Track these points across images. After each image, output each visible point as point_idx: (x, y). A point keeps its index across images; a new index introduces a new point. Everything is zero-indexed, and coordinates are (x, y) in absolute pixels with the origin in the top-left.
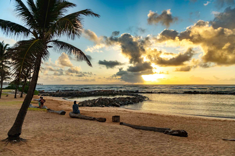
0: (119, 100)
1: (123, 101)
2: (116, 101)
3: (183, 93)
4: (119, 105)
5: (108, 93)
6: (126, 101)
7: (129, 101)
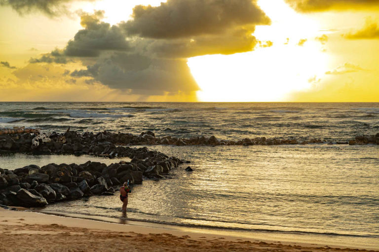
0: (45, 176)
1: (65, 181)
2: (30, 181)
3: (351, 143)
4: (44, 200)
5: (9, 146)
6: (79, 181)
7: (96, 182)
